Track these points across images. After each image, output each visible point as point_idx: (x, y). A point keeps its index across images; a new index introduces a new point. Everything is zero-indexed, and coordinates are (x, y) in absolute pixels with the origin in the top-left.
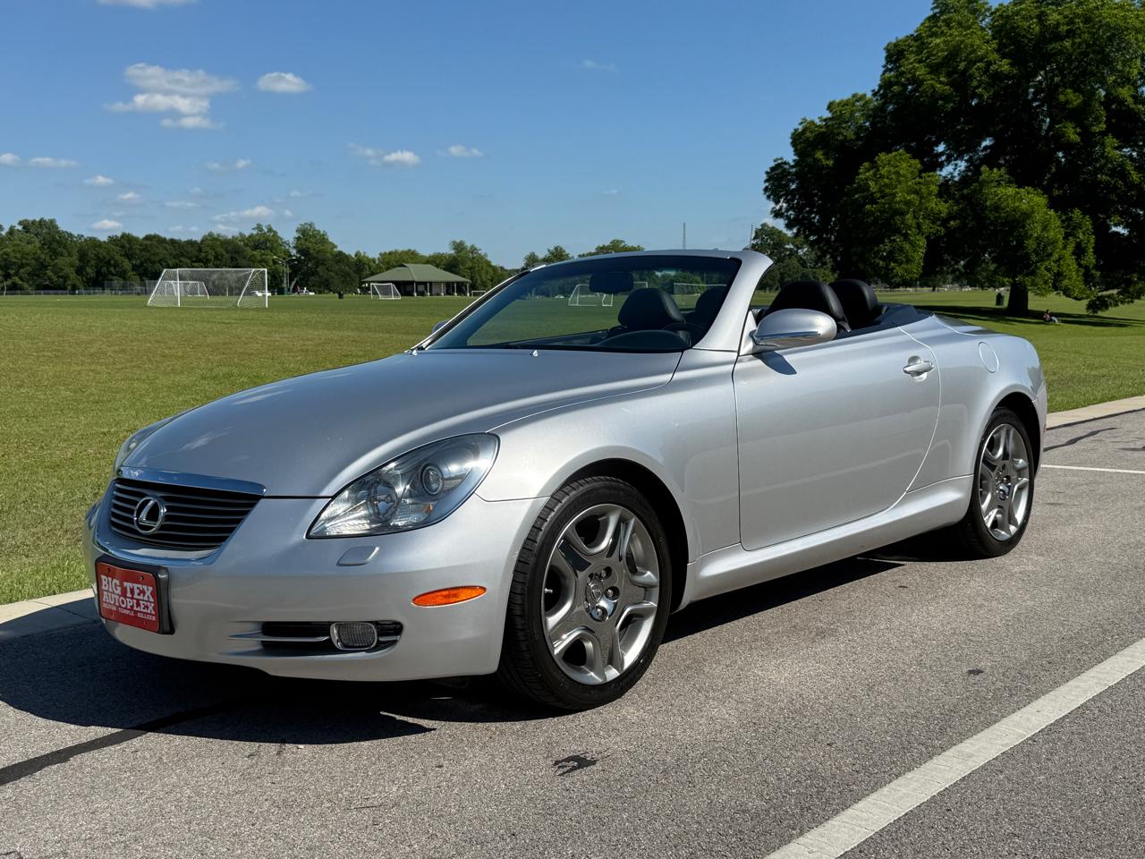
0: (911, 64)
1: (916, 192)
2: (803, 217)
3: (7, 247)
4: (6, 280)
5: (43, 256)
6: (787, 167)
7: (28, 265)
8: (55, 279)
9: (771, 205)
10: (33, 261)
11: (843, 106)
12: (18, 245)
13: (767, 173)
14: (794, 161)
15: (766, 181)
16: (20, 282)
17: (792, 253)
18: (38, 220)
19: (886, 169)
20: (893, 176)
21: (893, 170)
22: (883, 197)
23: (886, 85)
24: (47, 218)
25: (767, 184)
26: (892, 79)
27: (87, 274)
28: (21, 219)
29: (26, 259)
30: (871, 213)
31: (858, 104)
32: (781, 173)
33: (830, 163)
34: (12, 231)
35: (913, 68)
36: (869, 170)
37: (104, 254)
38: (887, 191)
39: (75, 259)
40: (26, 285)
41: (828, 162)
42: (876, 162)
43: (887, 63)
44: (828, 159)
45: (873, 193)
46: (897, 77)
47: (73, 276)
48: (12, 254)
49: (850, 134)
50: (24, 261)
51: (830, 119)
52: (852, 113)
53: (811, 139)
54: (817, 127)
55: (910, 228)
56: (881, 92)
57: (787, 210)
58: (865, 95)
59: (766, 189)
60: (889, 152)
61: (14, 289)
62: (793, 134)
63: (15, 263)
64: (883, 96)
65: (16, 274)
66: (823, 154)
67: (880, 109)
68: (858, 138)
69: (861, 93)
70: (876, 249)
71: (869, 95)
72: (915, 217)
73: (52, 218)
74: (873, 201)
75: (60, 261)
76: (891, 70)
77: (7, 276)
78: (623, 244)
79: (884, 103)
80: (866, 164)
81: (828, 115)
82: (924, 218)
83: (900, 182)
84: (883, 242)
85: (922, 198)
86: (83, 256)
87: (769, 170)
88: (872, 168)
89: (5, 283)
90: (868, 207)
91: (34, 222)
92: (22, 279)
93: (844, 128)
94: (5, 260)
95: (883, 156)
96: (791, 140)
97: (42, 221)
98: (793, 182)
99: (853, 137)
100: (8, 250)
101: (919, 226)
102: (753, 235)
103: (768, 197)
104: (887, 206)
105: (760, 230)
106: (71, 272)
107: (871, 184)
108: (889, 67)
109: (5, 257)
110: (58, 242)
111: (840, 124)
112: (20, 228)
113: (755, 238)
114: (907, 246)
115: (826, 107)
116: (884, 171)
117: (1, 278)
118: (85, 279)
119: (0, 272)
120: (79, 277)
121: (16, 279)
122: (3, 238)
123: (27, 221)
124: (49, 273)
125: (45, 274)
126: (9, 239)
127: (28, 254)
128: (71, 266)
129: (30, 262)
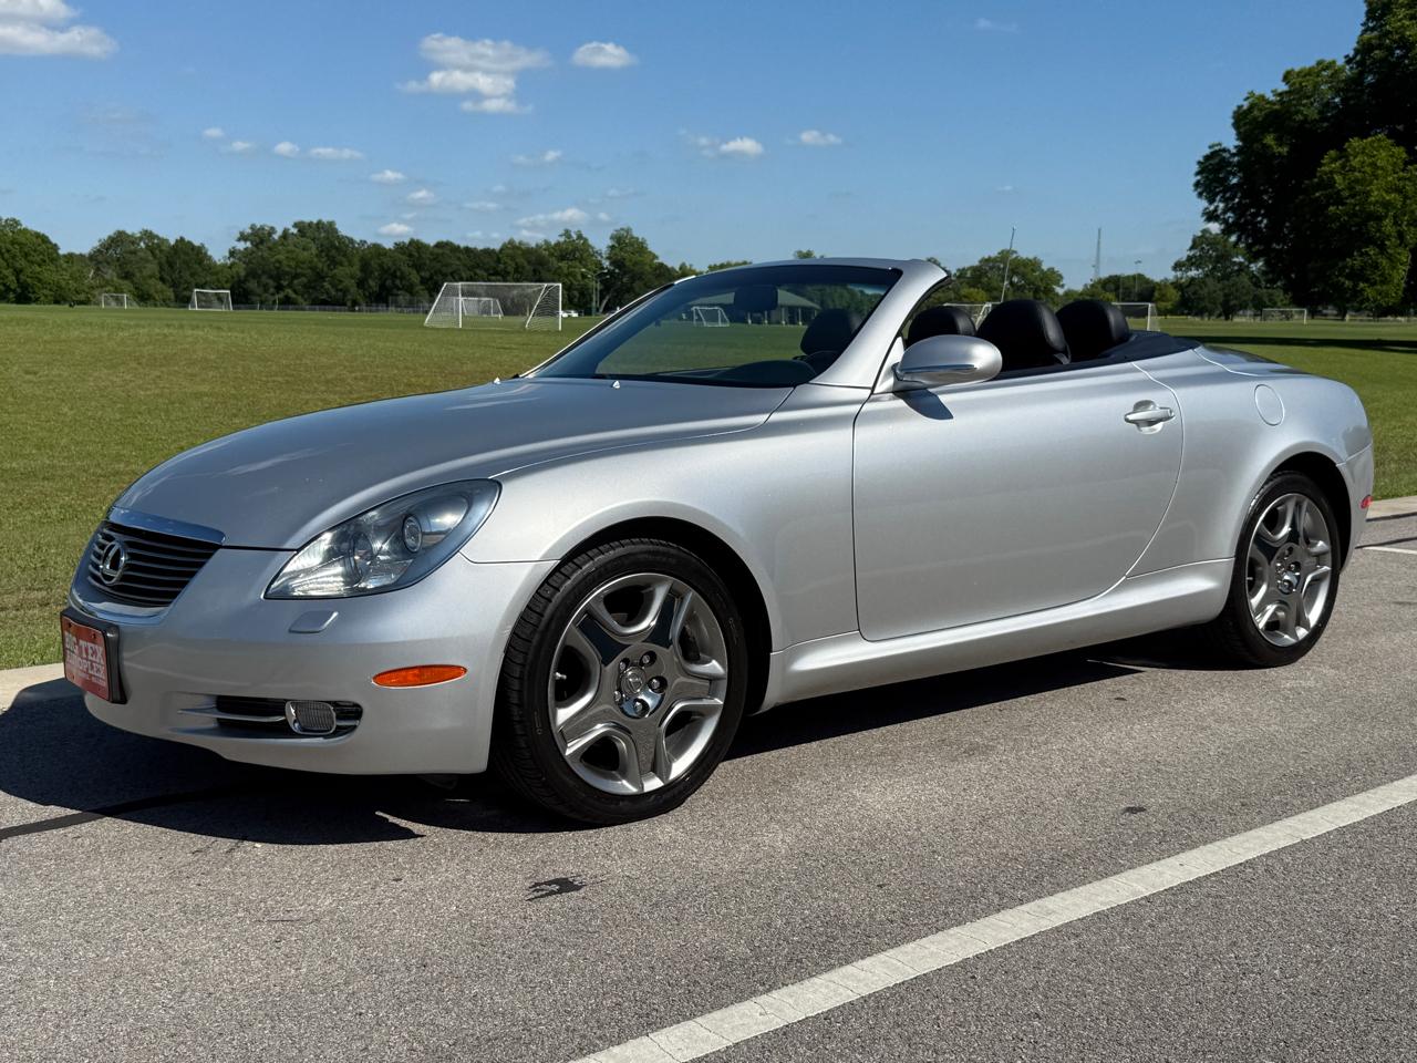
0: (1400, 20)
1: (1399, 190)
2: (1245, 221)
3: (279, 253)
4: (278, 293)
5: (320, 265)
6: (1226, 155)
7: (304, 275)
8: (333, 292)
9: (1204, 203)
10: (309, 271)
11: (1305, 76)
12: (292, 252)
13: (1199, 163)
14: (1236, 147)
15: (1197, 174)
16: (294, 296)
17: (1242, 268)
18: (315, 221)
19: (1358, 159)
20: (1368, 169)
21: (1368, 160)
22: (1353, 196)
23: (1364, 49)
24: (325, 220)
25: (1199, 177)
26: (1374, 41)
27: (370, 287)
28: (297, 219)
29: (301, 268)
30: (1338, 217)
31: (1324, 73)
32: (1217, 164)
33: (1284, 150)
34: (285, 235)
35: (1403, 26)
36: (1334, 160)
37: (389, 263)
38: (1358, 188)
39: (356, 270)
40: (300, 299)
41: (1280, 149)
42: (1345, 150)
43: (1368, 20)
44: (1280, 146)
45: (1339, 191)
46: (1380, 38)
47: (354, 289)
48: (285, 262)
49: (1311, 112)
50: (299, 271)
51: (1286, 92)
52: (1316, 86)
53: (1260, 119)
54: (1268, 102)
55: (1388, 237)
56: (1358, 58)
57: (1225, 212)
58: (1334, 62)
59: (1197, 185)
60: (1364, 136)
61: (287, 303)
62: (1235, 113)
63: (287, 273)
64: (1359, 64)
65: (290, 286)
66: (1276, 139)
67: (1357, 80)
68: (1324, 119)
69: (1328, 58)
70: (1340, 264)
71: (1340, 62)
72: (1395, 223)
73: (330, 219)
74: (1340, 201)
75: (339, 271)
76: (1373, 29)
77: (279, 288)
78: (1014, 256)
79: (1361, 75)
80: (1332, 153)
81: (1283, 87)
82: (1409, 225)
83: (1377, 177)
84: (1351, 256)
85: (1406, 197)
86: (365, 266)
87: (1202, 160)
88: (1340, 158)
89: (277, 297)
90: (1332, 208)
91: (310, 224)
92: (295, 292)
93: (1304, 105)
94: (278, 268)
95: (1355, 143)
96: (1232, 121)
97: (319, 222)
98: (1234, 175)
99: (1317, 117)
100: (281, 257)
101: (1401, 235)
102: (1190, 243)
103: (1200, 195)
104: (1357, 208)
105: (1199, 237)
106: (351, 284)
107: (1338, 178)
108: (1371, 25)
109: (277, 265)
110: (337, 249)
111: (1300, 99)
112: (295, 231)
113: (1192, 248)
114: (1384, 262)
115: (1281, 77)
116: (1355, 162)
117: (272, 290)
118: (367, 294)
119: (271, 282)
120: (360, 291)
121: (289, 292)
122: (275, 243)
123: (302, 222)
124: (326, 285)
125: (322, 287)
126: (283, 244)
127: (303, 263)
128: (352, 277)
129: (305, 272)
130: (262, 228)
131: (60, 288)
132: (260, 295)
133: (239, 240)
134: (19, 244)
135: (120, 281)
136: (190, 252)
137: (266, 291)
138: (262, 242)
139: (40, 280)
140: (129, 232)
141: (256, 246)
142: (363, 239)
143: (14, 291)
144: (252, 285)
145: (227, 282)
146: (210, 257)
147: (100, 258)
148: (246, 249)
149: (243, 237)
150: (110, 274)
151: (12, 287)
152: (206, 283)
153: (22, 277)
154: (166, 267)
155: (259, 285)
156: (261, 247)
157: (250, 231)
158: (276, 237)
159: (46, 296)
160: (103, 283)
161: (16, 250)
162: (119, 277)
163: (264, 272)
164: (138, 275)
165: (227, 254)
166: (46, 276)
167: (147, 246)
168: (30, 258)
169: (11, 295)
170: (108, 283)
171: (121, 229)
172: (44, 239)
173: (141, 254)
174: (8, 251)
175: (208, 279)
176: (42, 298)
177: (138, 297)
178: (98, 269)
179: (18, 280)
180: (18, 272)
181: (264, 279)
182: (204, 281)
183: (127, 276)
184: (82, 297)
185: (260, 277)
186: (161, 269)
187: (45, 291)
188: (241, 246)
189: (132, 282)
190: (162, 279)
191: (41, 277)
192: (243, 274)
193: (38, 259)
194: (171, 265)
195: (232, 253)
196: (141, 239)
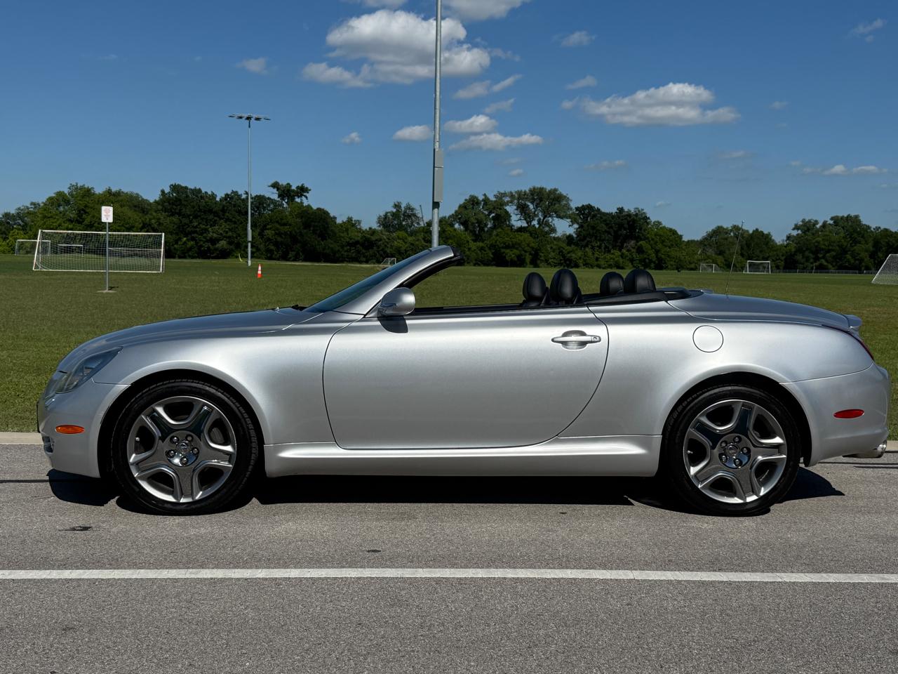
3: (819, 236)
4: (815, 262)
5: (845, 244)
7: (833, 250)
8: (852, 261)
10: (837, 248)
12: (827, 235)
16: (825, 264)
18: (846, 216)
24: (853, 214)
27: (879, 257)
28: (834, 215)
29: (832, 246)
34: (825, 225)
37: (894, 241)
39: (870, 246)
40: (830, 266)
47: (867, 259)
48: (822, 242)
50: (830, 248)
61: (821, 269)
63: (823, 249)
65: (823, 257)
73: (856, 214)
75: (857, 248)
77: (817, 259)
86: (877, 244)
89: (814, 265)
91: (842, 218)
92: (827, 261)
94: (816, 247)
97: (848, 216)
100: (820, 239)
106: (864, 255)
109: (816, 244)
110: (859, 233)
112: (832, 222)
117: (812, 260)
118: (876, 262)
119: (811, 255)
120: (872, 260)
121: (823, 261)
122: (817, 231)
123: (837, 217)
124: (848, 256)
125: (845, 257)
126: (822, 231)
127: (834, 242)
128: (866, 251)
129: (834, 248)
130: (810, 221)
131: (681, 260)
132: (803, 264)
133: (794, 229)
134: (660, 236)
135: (716, 256)
136: (761, 237)
137: (807, 261)
138: (808, 230)
139: (669, 256)
140: (725, 227)
141: (804, 232)
142: (878, 226)
143: (654, 263)
144: (799, 257)
145: (783, 256)
146: (773, 240)
147: (706, 243)
148: (798, 235)
149: (796, 228)
150: (710, 252)
151: (654, 260)
152: (768, 257)
153: (660, 255)
154: (745, 247)
155: (803, 257)
156: (807, 233)
157: (801, 223)
158: (818, 226)
159: (672, 265)
160: (706, 258)
161: (657, 239)
162: (716, 254)
163: (807, 249)
164: (727, 252)
165: (785, 239)
166: (673, 253)
167: (735, 234)
168: (665, 244)
169: (653, 265)
170: (708, 257)
171: (720, 225)
172: (674, 232)
173: (731, 240)
174: (653, 239)
175: (771, 254)
176: (669, 267)
177: (726, 265)
178: (704, 249)
179: (657, 257)
180: (657, 252)
181: (807, 253)
182: (768, 255)
183: (721, 253)
184: (693, 266)
185: (804, 251)
186: (742, 249)
187: (671, 263)
188: (795, 233)
189: (724, 257)
190: (742, 255)
191: (669, 254)
192: (793, 250)
193: (669, 244)
194: (748, 245)
195: (789, 238)
196: (731, 231)
